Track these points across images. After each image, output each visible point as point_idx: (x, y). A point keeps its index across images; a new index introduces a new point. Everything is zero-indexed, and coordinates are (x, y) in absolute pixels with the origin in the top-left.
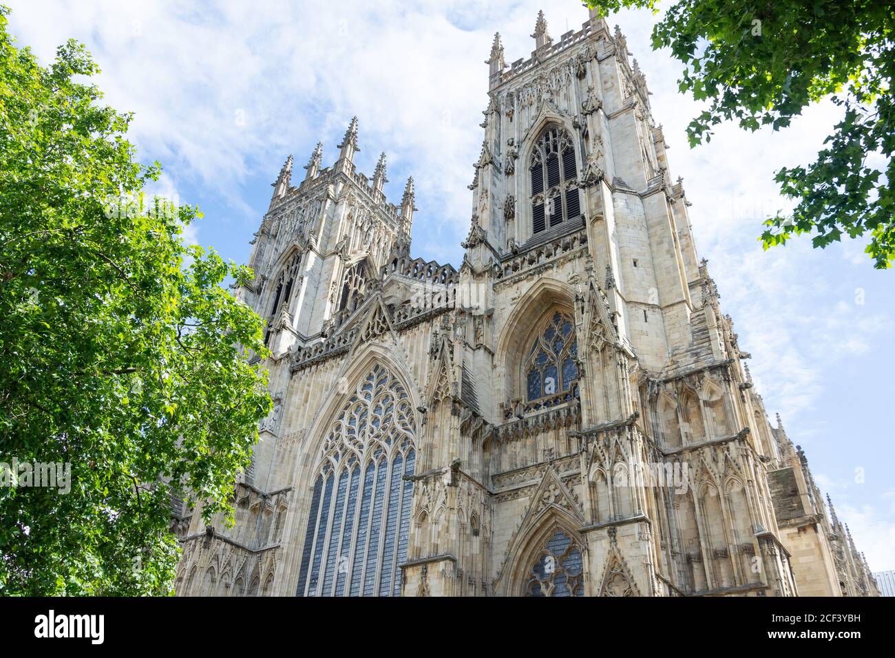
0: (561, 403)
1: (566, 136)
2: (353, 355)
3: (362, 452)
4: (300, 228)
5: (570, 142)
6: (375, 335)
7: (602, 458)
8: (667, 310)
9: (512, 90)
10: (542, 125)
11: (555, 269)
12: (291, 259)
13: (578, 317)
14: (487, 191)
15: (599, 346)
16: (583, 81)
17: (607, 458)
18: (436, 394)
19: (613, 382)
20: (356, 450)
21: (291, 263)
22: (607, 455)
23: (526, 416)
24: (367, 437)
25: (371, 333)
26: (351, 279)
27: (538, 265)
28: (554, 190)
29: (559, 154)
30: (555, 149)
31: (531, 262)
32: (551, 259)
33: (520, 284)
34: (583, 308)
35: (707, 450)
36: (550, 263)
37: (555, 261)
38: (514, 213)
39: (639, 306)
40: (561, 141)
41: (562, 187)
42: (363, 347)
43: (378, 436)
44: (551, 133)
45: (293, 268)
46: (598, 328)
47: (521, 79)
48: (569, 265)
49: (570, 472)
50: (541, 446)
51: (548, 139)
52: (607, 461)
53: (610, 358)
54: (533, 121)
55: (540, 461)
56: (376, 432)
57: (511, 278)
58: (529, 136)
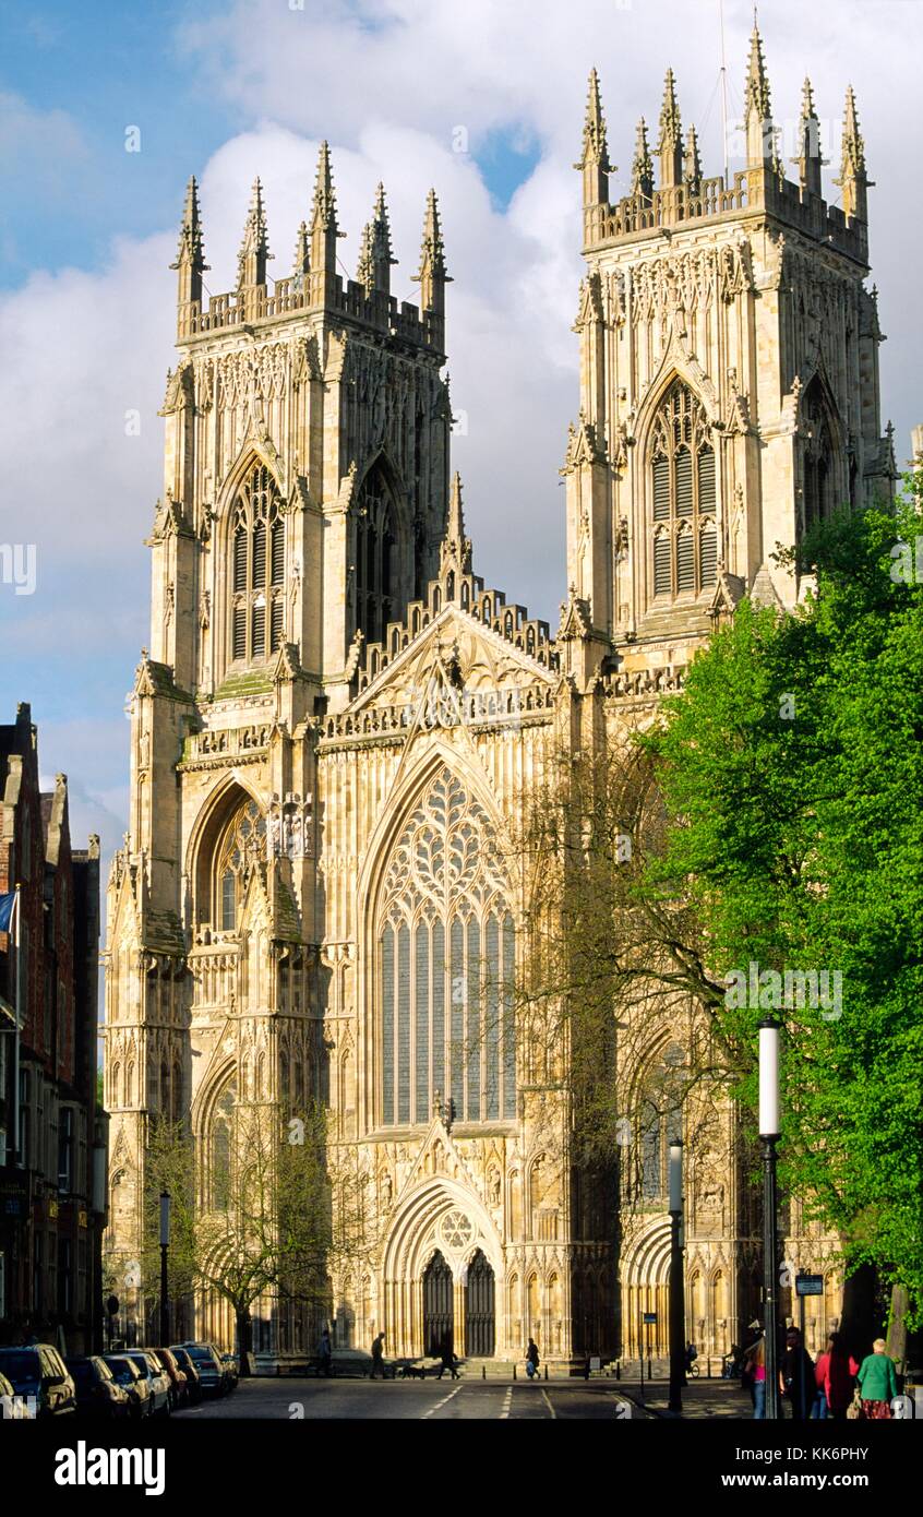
1: (703, 417)
2: (409, 753)
3: (441, 901)
5: (709, 431)
9: (623, 267)
10: (669, 380)
12: (250, 475)
14: (587, 521)
16: (730, 310)
20: (435, 898)
24: (446, 883)
28: (685, 522)
29: (693, 450)
30: (688, 437)
40: (695, 423)
41: (696, 521)
42: (424, 741)
43: (460, 883)
44: (682, 396)
47: (636, 250)
51: (677, 409)
54: (655, 370)
56: (458, 878)
58: (649, 400)
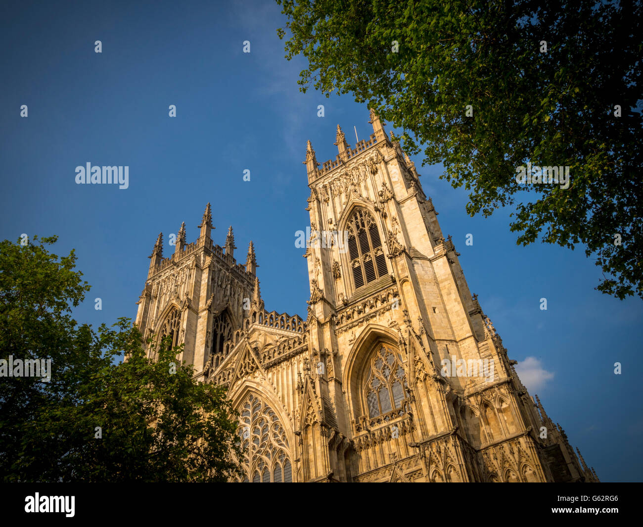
0: (396, 418)
1: (369, 216)
2: (232, 389)
3: (248, 465)
4: (175, 290)
5: (373, 220)
6: (247, 373)
7: (437, 461)
8: (461, 343)
9: (326, 183)
10: (351, 208)
11: (378, 317)
12: (170, 314)
13: (404, 356)
14: (319, 260)
15: (422, 376)
16: (377, 175)
17: (440, 461)
18: (306, 420)
19: (436, 403)
21: (171, 318)
22: (439, 459)
23: (372, 429)
24: (251, 454)
25: (244, 371)
26: (217, 326)
27: (365, 315)
28: (367, 256)
29: (367, 229)
30: (363, 225)
31: (360, 312)
32: (374, 310)
33: (354, 329)
34: (406, 349)
35: (505, 445)
36: (374, 313)
37: (377, 311)
38: (340, 274)
39: (442, 342)
40: (366, 219)
41: (372, 253)
42: (239, 382)
43: (258, 452)
44: (358, 214)
45: (173, 321)
46: (419, 363)
47: (331, 175)
48: (387, 313)
49: (411, 470)
50: (387, 452)
51: (356, 218)
52: (441, 463)
53: (431, 385)
54: (344, 206)
55: (387, 462)
56: (257, 449)
57: (347, 325)
58: (343, 217)
